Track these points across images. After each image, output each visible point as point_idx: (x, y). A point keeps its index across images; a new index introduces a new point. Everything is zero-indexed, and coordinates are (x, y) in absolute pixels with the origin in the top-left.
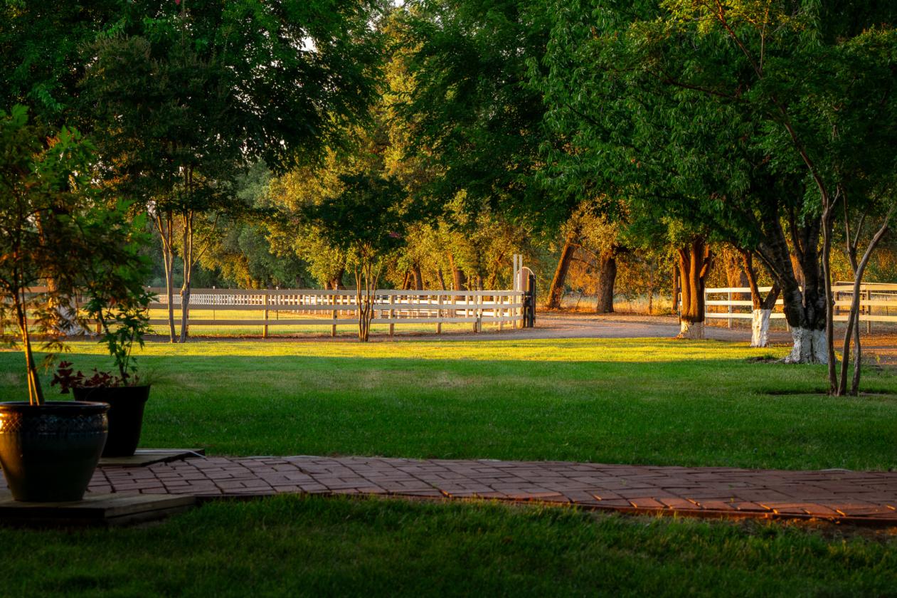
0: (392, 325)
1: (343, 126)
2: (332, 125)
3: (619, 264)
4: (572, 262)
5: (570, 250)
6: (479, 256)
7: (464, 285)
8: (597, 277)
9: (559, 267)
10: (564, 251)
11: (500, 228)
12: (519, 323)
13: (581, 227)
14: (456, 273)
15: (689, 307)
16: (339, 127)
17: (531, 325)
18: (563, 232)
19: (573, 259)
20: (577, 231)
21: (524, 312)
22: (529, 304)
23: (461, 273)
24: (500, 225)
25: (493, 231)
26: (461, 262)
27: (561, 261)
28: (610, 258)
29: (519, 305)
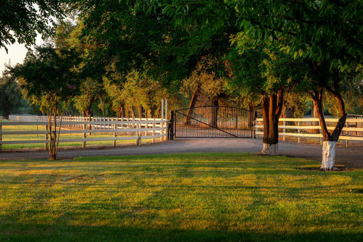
0: (85, 142)
1: (45, 17)
2: (39, 17)
3: (220, 103)
4: (197, 102)
5: (196, 97)
6: (150, 100)
7: (144, 114)
8: (209, 109)
9: (190, 104)
10: (193, 97)
11: (159, 85)
12: (165, 138)
13: (201, 85)
14: (140, 108)
15: (268, 134)
16: (43, 17)
17: (172, 139)
18: (192, 87)
19: (197, 101)
20: (199, 87)
21: (168, 131)
22: (171, 127)
23: (142, 108)
24: (159, 83)
25: (156, 87)
26: (142, 102)
27: (191, 102)
28: (215, 100)
29: (165, 128)
